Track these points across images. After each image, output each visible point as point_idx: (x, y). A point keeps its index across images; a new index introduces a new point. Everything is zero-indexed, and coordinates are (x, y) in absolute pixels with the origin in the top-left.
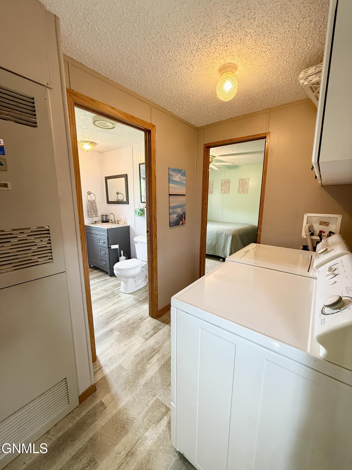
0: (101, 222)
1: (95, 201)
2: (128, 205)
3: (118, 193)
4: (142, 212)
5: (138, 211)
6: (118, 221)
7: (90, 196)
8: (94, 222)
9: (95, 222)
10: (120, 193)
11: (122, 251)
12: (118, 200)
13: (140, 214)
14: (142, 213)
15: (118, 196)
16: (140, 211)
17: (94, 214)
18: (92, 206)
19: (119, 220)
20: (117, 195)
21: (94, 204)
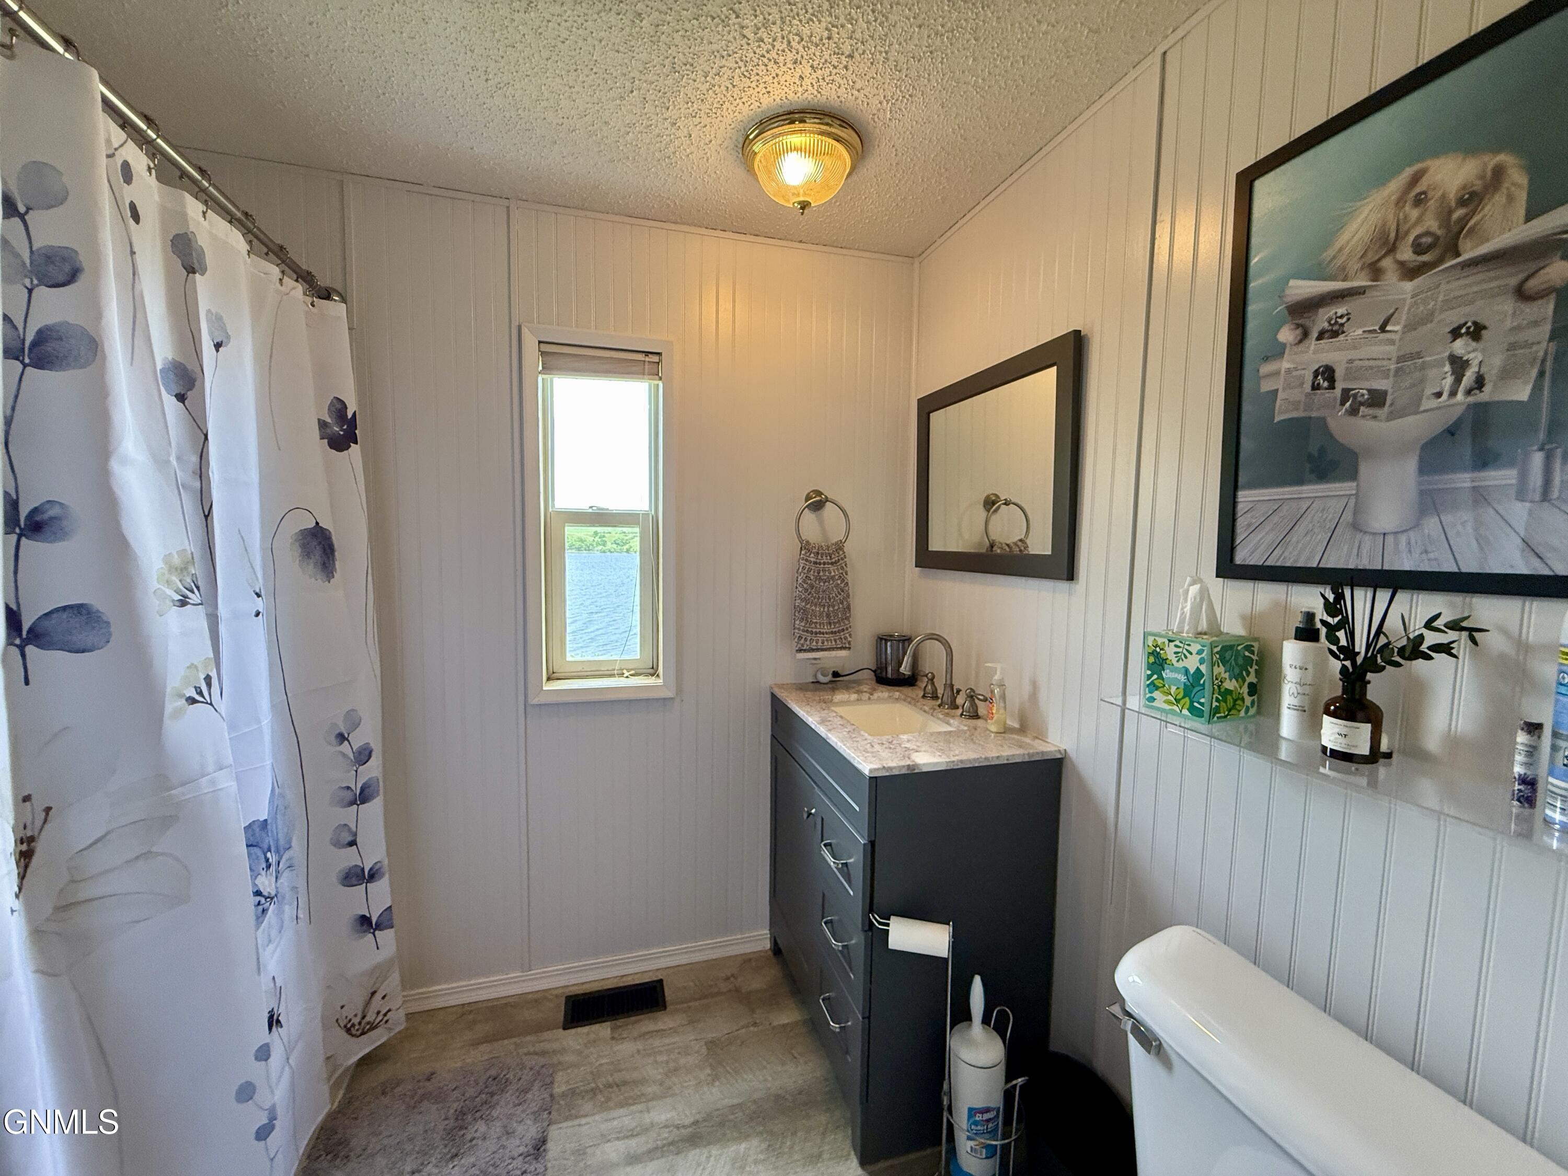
0: (868, 675)
1: (839, 546)
2: (1063, 585)
3: (994, 503)
4: (1239, 677)
5: (1192, 663)
6: (972, 697)
7: (821, 522)
8: (830, 678)
9: (836, 674)
10: (1007, 503)
11: (977, 980)
12: (992, 546)
13: (1205, 700)
14: (1230, 685)
15: (996, 520)
16: (1220, 670)
17: (826, 629)
18: (820, 579)
19: (981, 690)
20: (983, 514)
21: (834, 571)
